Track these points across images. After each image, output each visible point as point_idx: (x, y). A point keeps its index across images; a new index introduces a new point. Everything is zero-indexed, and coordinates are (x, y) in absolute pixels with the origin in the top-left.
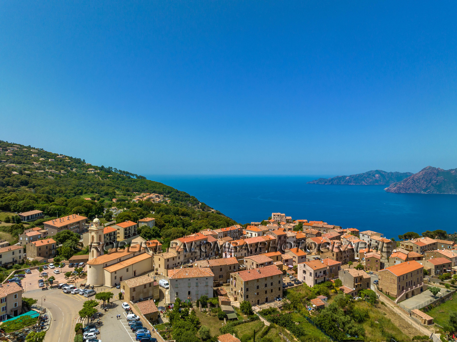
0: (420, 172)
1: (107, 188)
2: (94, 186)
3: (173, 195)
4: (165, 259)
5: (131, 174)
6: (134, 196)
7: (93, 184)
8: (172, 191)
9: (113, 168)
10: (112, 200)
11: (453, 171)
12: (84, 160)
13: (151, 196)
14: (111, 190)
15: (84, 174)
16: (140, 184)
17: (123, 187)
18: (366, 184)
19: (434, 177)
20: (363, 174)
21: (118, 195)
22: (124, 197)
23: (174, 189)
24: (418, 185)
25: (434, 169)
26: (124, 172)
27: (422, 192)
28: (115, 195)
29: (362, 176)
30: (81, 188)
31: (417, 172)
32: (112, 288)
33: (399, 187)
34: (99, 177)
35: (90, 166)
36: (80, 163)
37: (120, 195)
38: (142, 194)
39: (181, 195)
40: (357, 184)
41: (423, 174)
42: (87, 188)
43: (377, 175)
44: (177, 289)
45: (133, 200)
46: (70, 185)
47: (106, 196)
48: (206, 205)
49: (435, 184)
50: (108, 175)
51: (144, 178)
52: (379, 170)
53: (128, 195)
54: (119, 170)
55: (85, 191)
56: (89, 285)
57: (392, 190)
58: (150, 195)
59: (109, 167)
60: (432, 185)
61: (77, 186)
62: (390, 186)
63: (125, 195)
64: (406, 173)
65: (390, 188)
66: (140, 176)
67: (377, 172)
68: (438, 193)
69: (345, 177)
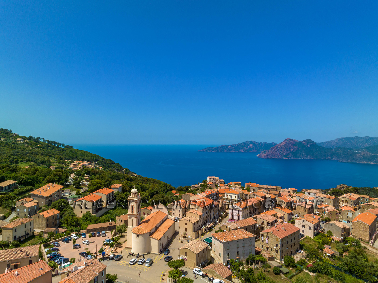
0: (282, 142)
1: (42, 156)
2: (29, 155)
3: (100, 162)
4: (193, 223)
5: (58, 143)
6: (68, 163)
7: (27, 153)
8: (99, 159)
9: (41, 138)
10: (49, 168)
11: (305, 142)
12: (11, 131)
13: (84, 163)
14: (46, 158)
15: (14, 143)
16: (70, 152)
17: (56, 156)
18: (243, 152)
19: (291, 146)
20: (241, 143)
21: (53, 163)
22: (59, 164)
23: (101, 157)
24: (281, 153)
25: (292, 140)
26: (52, 142)
27: (284, 158)
28: (50, 162)
29: (240, 145)
30: (16, 156)
31: (280, 142)
32: (160, 255)
33: (268, 154)
34: (29, 146)
35: (17, 136)
36: (7, 133)
37: (55, 163)
38: (75, 162)
39: (107, 162)
40: (236, 152)
41: (284, 144)
42: (22, 157)
43: (251, 145)
44: (229, 250)
45: (69, 168)
46: (4, 154)
47: (42, 164)
48: (129, 171)
49: (293, 151)
50: (37, 144)
51: (72, 147)
52: (253, 141)
53: (63, 163)
54: (47, 140)
55: (20, 159)
56: (138, 254)
57: (263, 156)
58: (82, 162)
59: (37, 137)
60: (290, 152)
61: (12, 155)
62: (261, 153)
63: (59, 163)
64: (272, 143)
65: (261, 154)
66: (68, 145)
67: (251, 142)
68: (294, 158)
69: (228, 146)
